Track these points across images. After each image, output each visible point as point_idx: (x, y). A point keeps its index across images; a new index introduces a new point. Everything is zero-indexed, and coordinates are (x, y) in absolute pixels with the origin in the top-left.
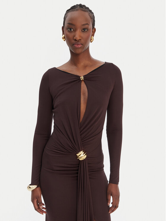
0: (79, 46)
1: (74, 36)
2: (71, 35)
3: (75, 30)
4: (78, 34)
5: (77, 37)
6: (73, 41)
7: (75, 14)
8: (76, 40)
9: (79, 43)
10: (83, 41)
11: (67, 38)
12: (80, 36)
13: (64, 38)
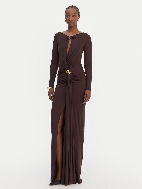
0: (72, 23)
1: (69, 19)
2: (68, 19)
3: (70, 17)
4: (71, 18)
5: (71, 19)
6: (69, 21)
7: (70, 10)
8: (70, 21)
9: (72, 22)
10: (73, 21)
11: (67, 20)
12: (72, 19)
13: (65, 20)
